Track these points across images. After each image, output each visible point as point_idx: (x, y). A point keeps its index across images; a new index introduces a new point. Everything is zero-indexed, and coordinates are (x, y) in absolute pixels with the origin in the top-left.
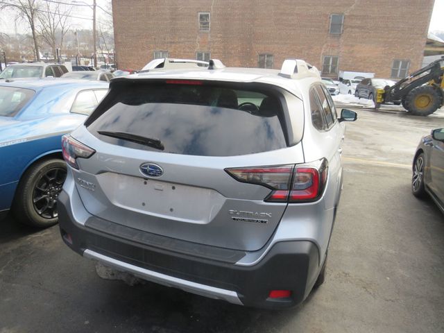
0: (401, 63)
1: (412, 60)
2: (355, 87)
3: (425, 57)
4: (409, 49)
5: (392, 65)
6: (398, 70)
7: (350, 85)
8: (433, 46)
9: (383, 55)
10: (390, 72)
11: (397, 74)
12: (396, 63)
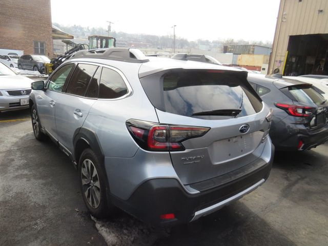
0: (39, 44)
1: (46, 42)
2: (17, 62)
3: (54, 40)
4: (42, 34)
5: (33, 45)
6: (38, 49)
7: (10, 60)
8: (55, 33)
9: (25, 37)
10: (33, 50)
11: (38, 51)
12: (36, 44)
